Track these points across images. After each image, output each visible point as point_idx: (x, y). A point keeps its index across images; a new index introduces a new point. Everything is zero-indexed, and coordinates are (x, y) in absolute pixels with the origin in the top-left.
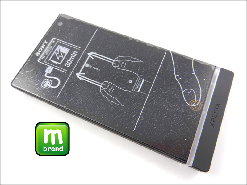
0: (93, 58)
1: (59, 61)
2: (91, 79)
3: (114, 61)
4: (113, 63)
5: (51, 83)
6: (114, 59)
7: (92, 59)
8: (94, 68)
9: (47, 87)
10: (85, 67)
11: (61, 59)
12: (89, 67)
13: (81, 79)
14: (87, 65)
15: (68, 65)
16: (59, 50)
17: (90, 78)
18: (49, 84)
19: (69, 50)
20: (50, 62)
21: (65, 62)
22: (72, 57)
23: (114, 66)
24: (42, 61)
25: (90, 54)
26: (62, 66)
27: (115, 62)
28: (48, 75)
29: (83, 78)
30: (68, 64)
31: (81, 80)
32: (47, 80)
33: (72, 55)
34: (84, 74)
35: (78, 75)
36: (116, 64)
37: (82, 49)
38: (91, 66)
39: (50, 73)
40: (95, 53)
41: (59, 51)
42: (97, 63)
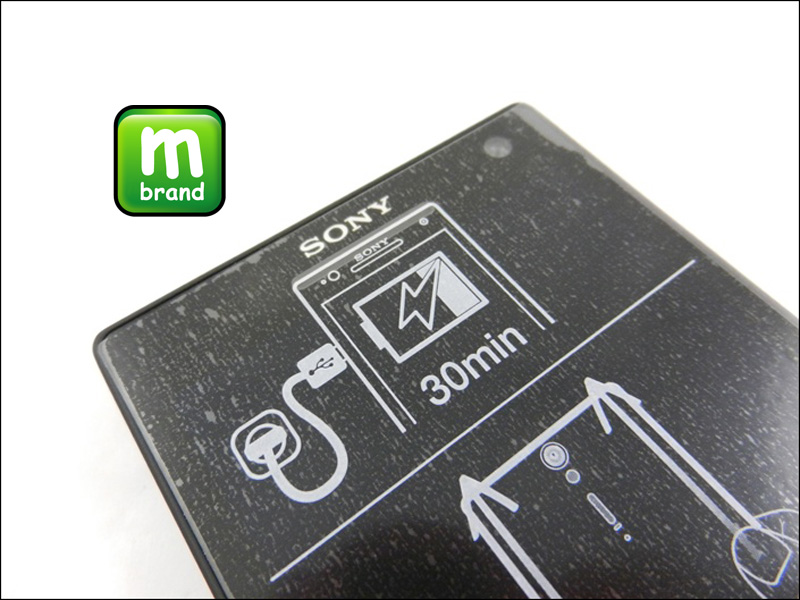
0: (608, 429)
1: (401, 341)
2: (543, 570)
3: (754, 523)
4: (739, 533)
5: (287, 454)
6: (754, 512)
7: (602, 430)
8: (592, 498)
9: (254, 467)
10: (536, 455)
11: (416, 332)
12: (560, 475)
13: (477, 529)
14: (556, 457)
15: (440, 395)
16: (432, 277)
17: (536, 562)
18: (276, 450)
19: (485, 302)
20: (353, 323)
21: (428, 362)
22: (484, 356)
23: (739, 566)
24: (314, 293)
25: (598, 392)
26: (405, 379)
27: (753, 535)
28: (303, 392)
29: (492, 529)
30: (442, 386)
31: (475, 537)
32: (277, 421)
33: (487, 343)
34: (513, 506)
35: (471, 489)
36: (758, 554)
37: (565, 335)
38: (574, 477)
39: (316, 382)
40: (635, 403)
41: (429, 286)
42: (624, 471)
